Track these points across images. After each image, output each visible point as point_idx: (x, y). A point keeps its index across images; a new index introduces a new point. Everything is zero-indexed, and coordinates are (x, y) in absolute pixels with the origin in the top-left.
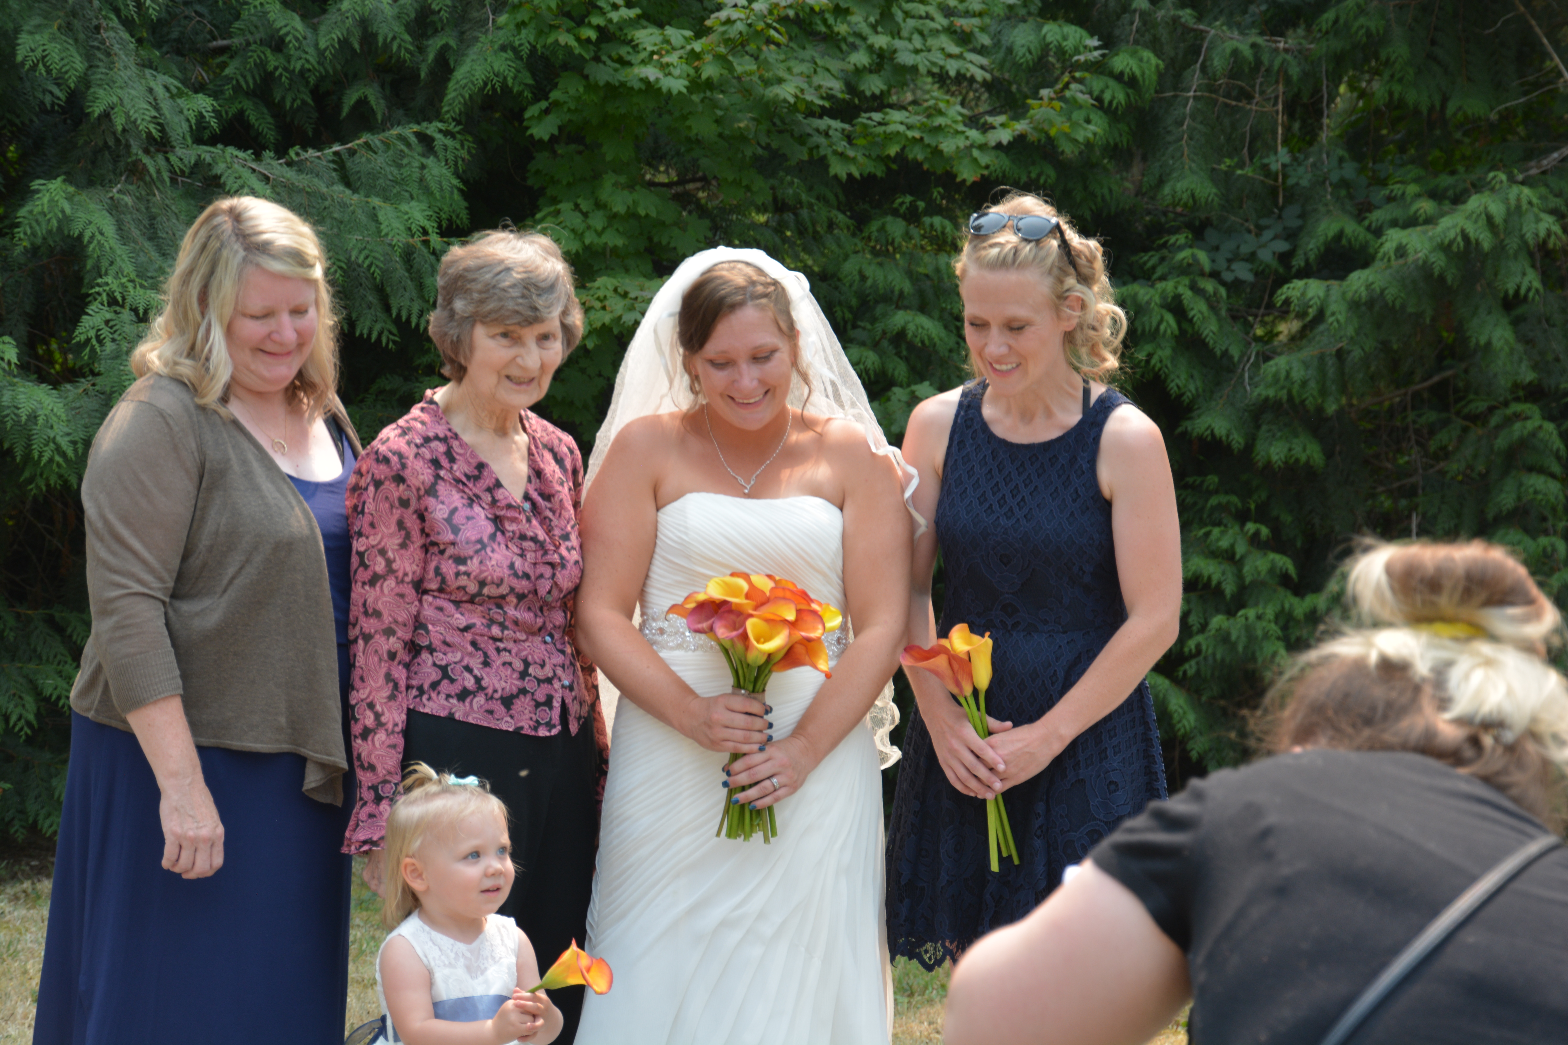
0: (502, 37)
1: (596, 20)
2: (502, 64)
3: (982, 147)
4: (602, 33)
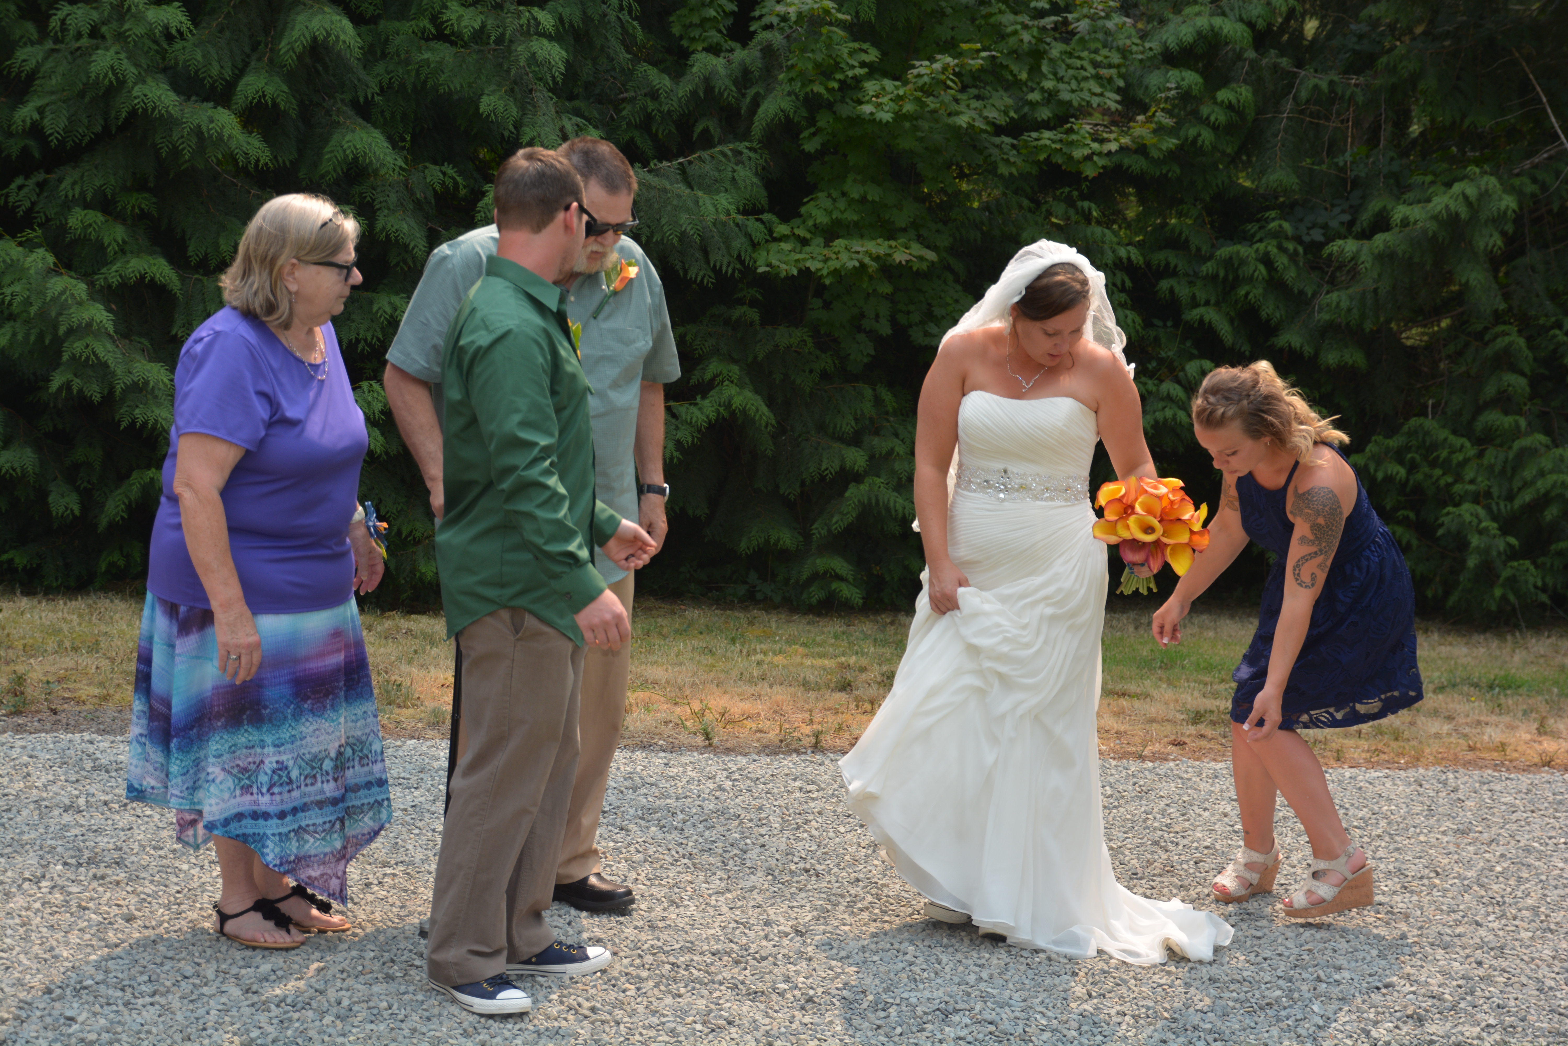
0: (787, 88)
1: (839, 76)
2: (786, 104)
3: (1100, 154)
4: (843, 84)
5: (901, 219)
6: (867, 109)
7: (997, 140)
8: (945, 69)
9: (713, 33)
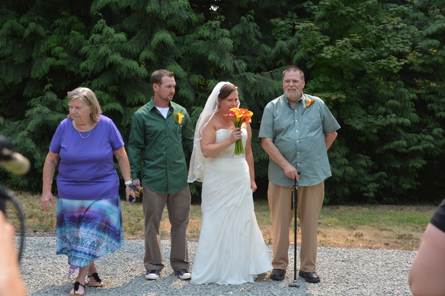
0: (302, 49)
1: (316, 45)
3: (399, 66)
4: (317, 47)
5: (337, 87)
6: (323, 55)
7: (368, 63)
8: (346, 42)
9: (284, 35)
